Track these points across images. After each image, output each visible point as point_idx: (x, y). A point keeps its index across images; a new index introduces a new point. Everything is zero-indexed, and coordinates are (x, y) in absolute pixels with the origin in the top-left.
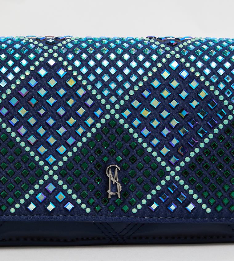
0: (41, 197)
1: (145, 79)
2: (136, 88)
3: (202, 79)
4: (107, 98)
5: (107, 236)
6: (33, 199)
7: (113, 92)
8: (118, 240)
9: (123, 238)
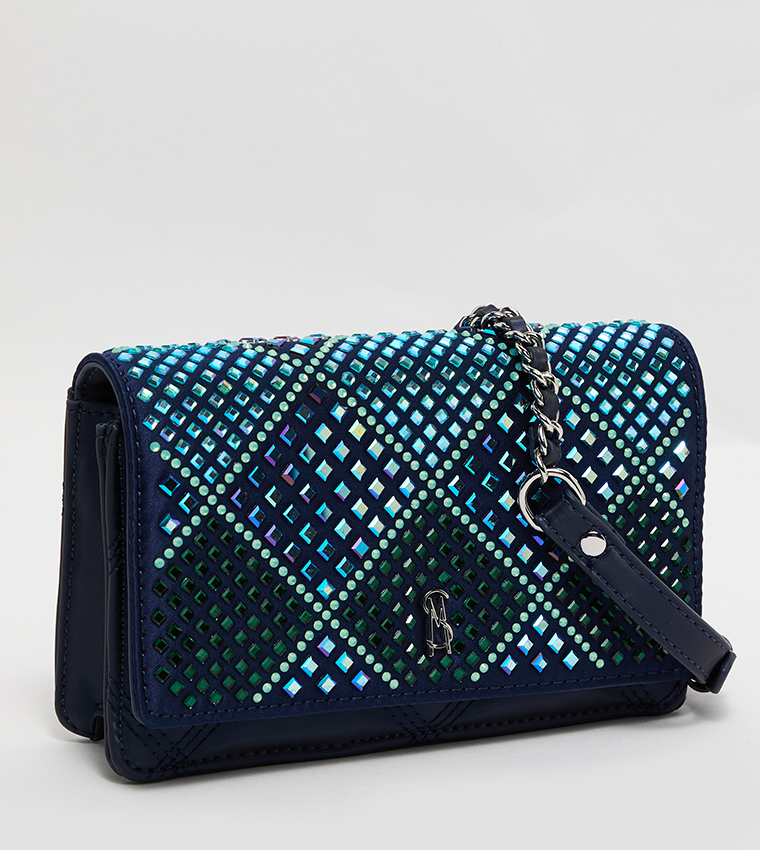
0: (310, 666)
1: (487, 415)
2: (472, 435)
3: (585, 408)
4: (421, 458)
5: (406, 729)
6: (296, 671)
7: (431, 446)
8: (414, 737)
9: (434, 731)
